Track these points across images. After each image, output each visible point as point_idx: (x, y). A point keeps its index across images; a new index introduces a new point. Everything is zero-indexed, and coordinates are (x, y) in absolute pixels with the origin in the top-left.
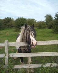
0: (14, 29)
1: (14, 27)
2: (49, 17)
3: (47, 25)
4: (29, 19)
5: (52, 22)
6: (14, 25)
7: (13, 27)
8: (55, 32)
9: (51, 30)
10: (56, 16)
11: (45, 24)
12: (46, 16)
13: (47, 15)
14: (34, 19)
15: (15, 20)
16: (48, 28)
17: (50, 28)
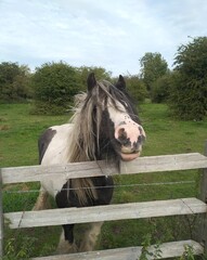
0: (31, 106)
1: (30, 98)
2: (153, 63)
3: (149, 88)
4: (85, 69)
5: (164, 77)
6: (31, 91)
7: (25, 96)
8: (177, 113)
9: (162, 108)
10: (179, 59)
11: (142, 85)
12: (144, 59)
13: (147, 55)
14: (102, 70)
15: (33, 71)
16: (153, 102)
17: (159, 99)
